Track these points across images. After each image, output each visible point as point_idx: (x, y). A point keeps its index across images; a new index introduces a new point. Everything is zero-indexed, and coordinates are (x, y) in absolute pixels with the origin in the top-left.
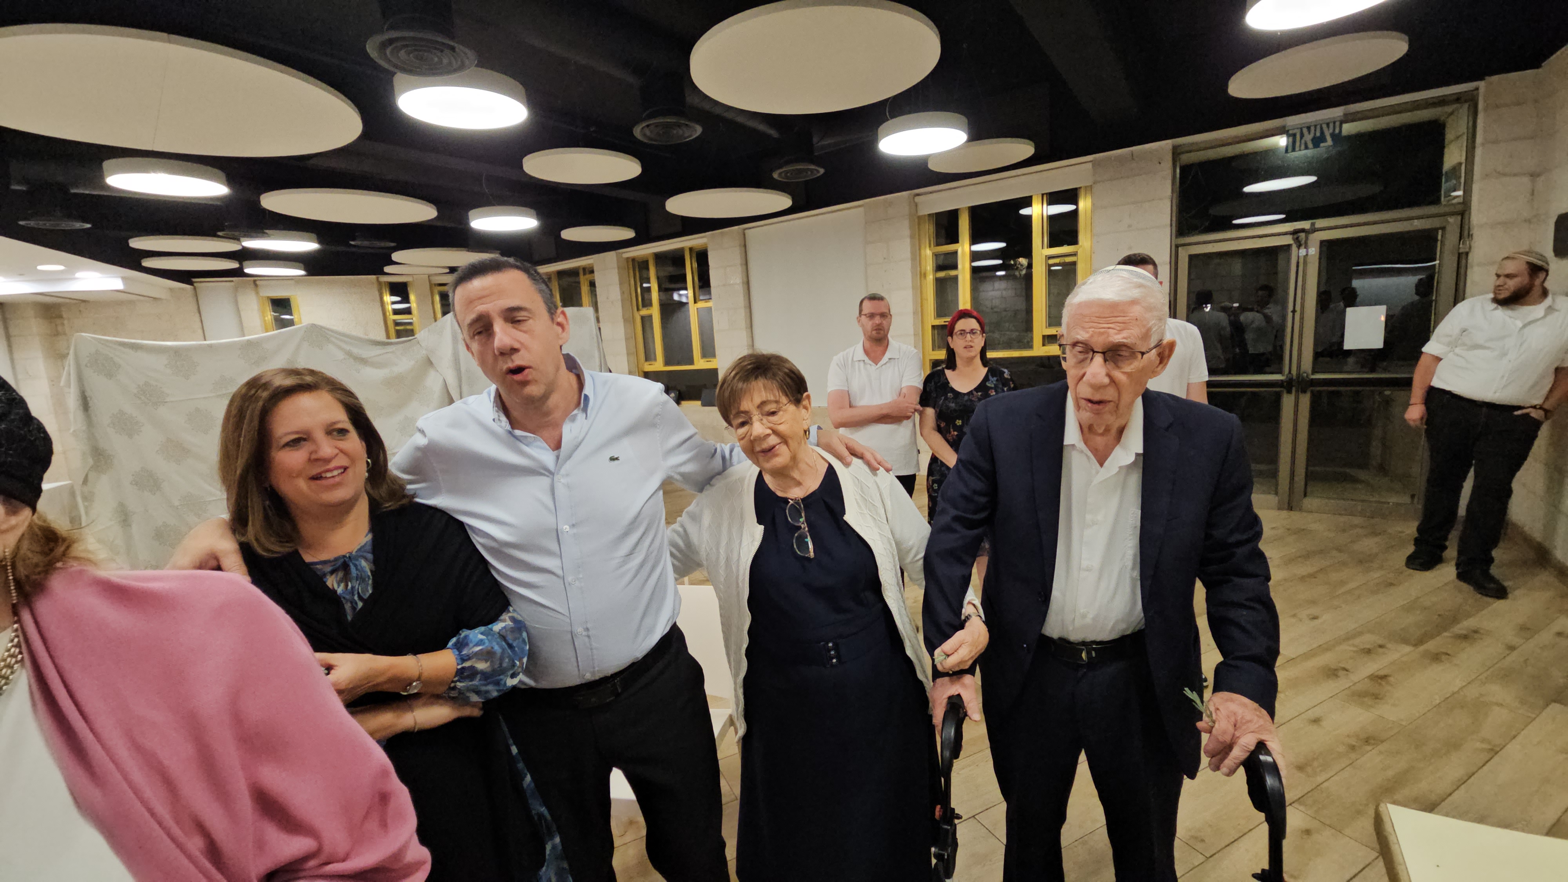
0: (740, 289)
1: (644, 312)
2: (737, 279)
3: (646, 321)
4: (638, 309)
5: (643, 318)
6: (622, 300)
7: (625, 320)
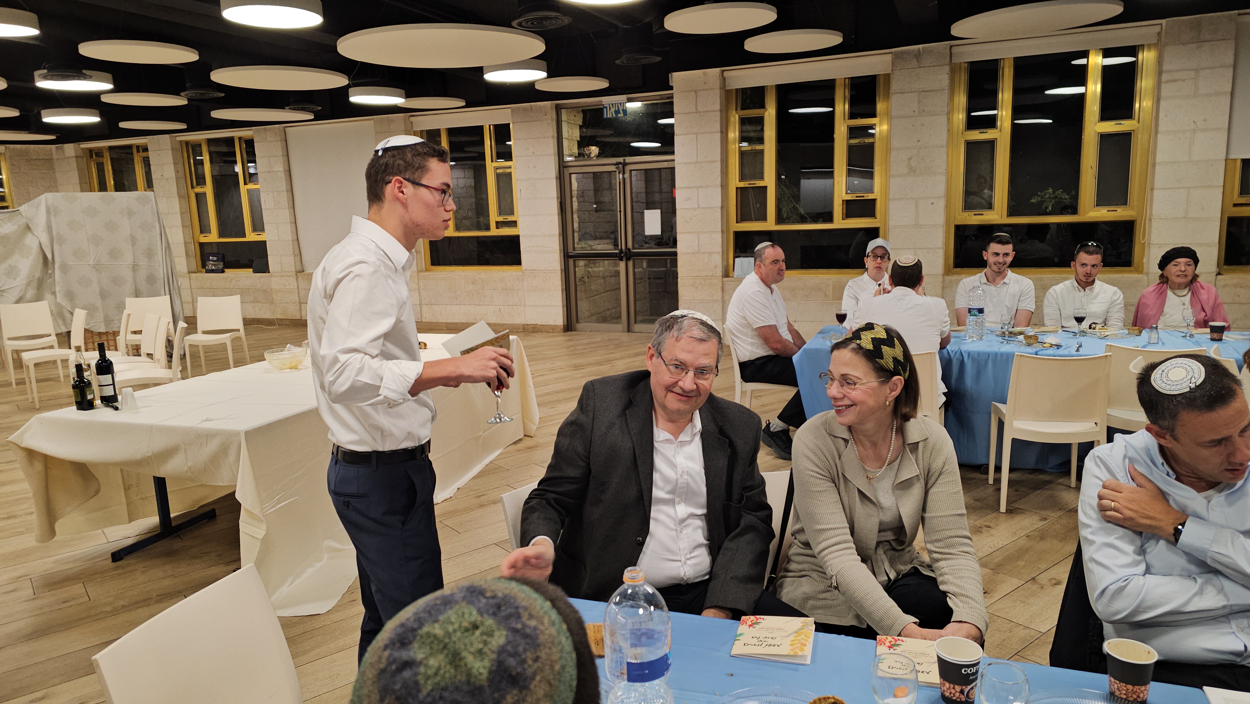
0: (282, 175)
1: (199, 190)
2: (280, 167)
3: (200, 198)
4: (193, 187)
5: (197, 195)
6: (177, 178)
7: (180, 196)
